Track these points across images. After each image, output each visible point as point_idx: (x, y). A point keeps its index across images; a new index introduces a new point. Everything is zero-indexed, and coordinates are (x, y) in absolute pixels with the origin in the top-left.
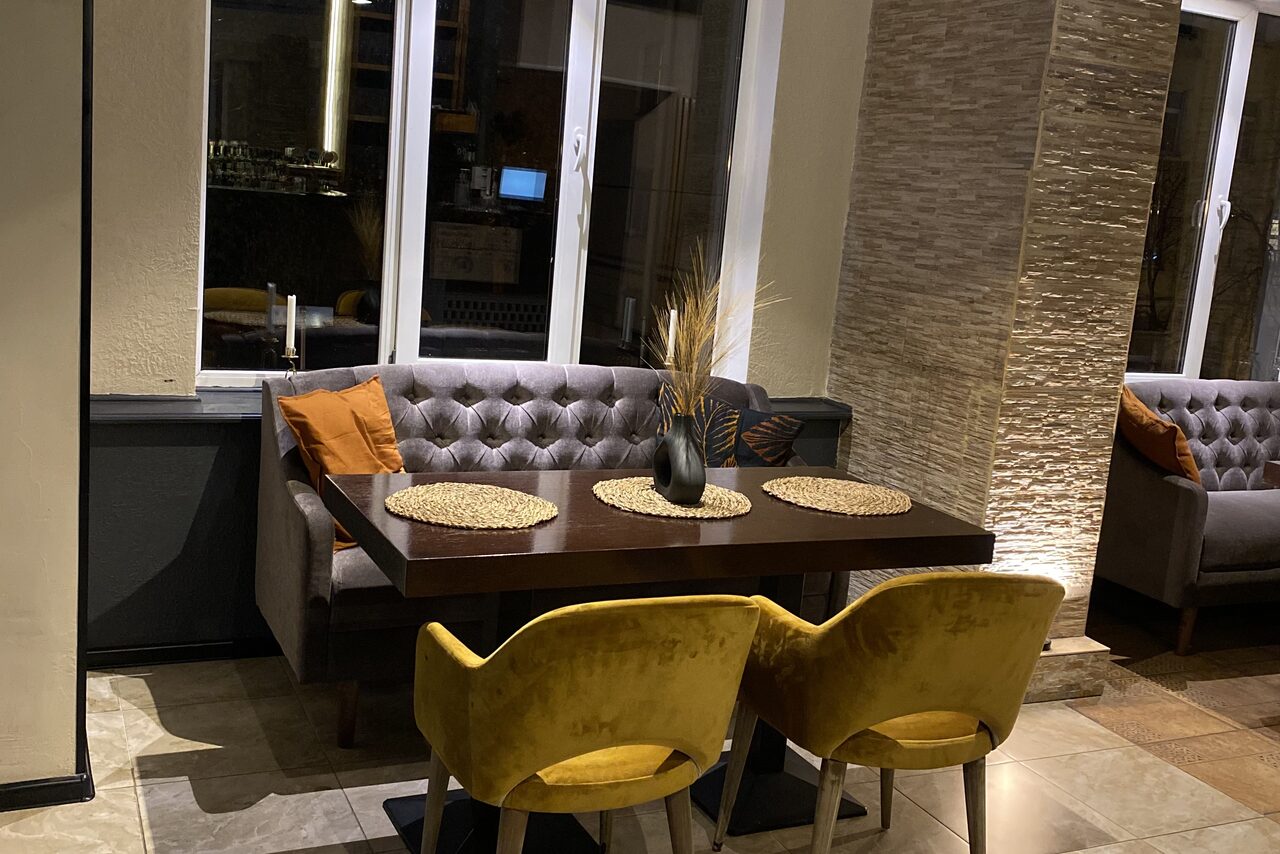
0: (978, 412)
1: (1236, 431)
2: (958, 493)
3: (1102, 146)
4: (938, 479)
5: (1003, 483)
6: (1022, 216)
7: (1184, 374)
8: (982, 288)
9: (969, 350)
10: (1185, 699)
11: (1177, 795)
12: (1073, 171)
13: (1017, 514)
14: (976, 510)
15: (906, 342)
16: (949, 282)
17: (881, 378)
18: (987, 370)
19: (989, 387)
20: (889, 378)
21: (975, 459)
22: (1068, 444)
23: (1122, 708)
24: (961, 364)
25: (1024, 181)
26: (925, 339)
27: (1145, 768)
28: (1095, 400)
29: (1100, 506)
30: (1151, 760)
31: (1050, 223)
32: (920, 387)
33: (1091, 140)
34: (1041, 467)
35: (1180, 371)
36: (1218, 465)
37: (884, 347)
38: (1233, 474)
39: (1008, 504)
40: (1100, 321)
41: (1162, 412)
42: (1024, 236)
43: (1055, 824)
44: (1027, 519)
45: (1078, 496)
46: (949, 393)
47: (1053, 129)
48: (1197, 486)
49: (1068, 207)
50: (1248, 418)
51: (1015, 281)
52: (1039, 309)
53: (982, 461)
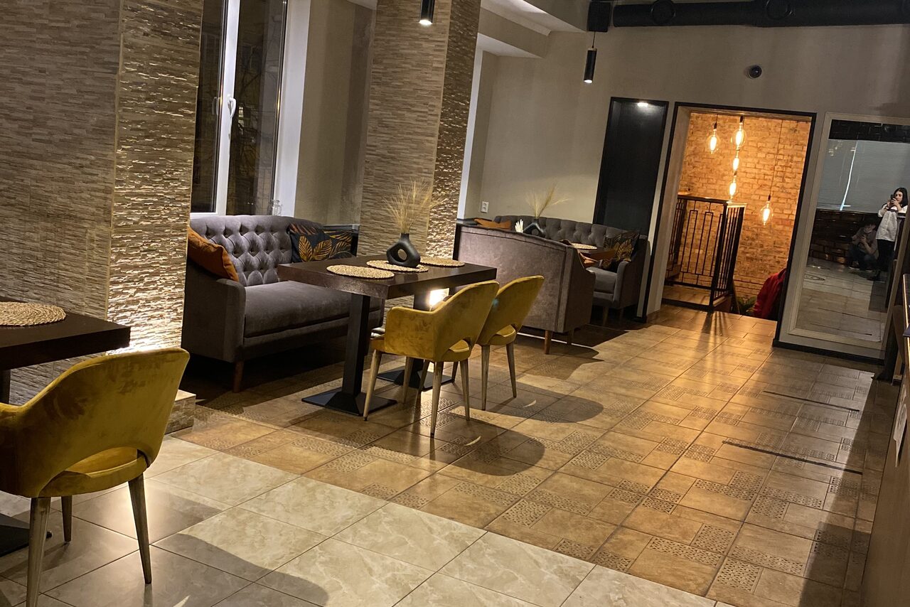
0: (95, 245)
1: (254, 248)
2: (84, 304)
3: (164, 60)
4: (67, 295)
5: (117, 293)
6: (114, 107)
7: (217, 213)
8: (89, 157)
9: (83, 201)
10: (244, 419)
11: (251, 476)
12: (146, 77)
13: (128, 314)
14: (99, 314)
15: (31, 197)
16: (61, 152)
17: (13, 224)
18: (99, 215)
19: (101, 227)
20: (21, 224)
21: (96, 279)
22: (158, 263)
23: (208, 432)
24: (78, 211)
25: (113, 82)
26: (47, 194)
27: (229, 464)
28: (173, 232)
29: (181, 303)
30: (231, 459)
31: (134, 112)
32: (47, 230)
33: (156, 56)
34: (142, 280)
35: (214, 211)
36: (245, 270)
37: (13, 200)
38: (255, 275)
39: (122, 308)
40: (172, 179)
41: (209, 238)
42: (117, 121)
43: (181, 510)
44: (135, 316)
45: (167, 298)
46: (71, 233)
47: (131, 47)
48: (237, 284)
49: (144, 102)
50: (260, 238)
51: (114, 152)
52: (131, 171)
53: (100, 279)
